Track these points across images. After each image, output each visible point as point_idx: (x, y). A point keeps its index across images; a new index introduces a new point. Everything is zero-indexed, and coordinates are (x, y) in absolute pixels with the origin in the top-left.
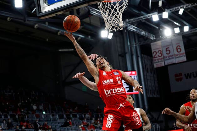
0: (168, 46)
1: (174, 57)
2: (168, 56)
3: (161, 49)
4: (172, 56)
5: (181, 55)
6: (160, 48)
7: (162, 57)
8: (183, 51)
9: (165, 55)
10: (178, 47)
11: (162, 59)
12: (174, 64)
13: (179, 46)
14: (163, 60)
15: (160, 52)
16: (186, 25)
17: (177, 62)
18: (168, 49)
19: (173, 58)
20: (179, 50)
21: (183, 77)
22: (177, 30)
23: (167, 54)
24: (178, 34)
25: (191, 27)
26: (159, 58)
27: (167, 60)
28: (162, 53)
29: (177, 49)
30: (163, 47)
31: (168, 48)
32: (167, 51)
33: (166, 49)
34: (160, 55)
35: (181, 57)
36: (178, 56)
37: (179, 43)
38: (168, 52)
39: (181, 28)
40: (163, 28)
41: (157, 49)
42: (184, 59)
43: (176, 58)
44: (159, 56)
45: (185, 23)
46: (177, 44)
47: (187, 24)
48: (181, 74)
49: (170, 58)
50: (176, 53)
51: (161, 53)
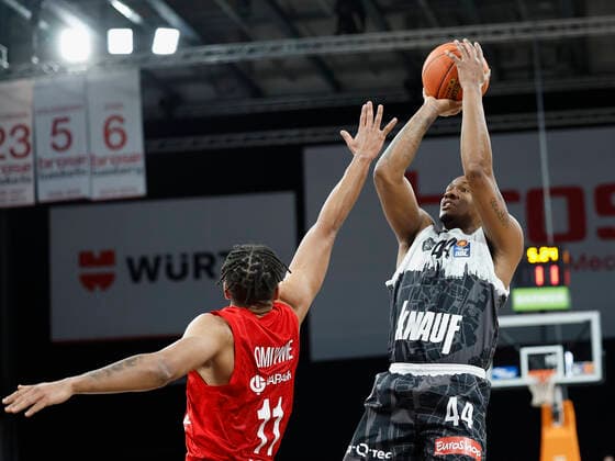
0: (64, 109)
1: (85, 166)
2: (59, 162)
3: (28, 122)
4: (80, 160)
5: (122, 166)
6: (25, 115)
7: (30, 159)
8: (136, 144)
9: (45, 151)
10: (114, 124)
11: (25, 168)
12: (84, 202)
13: (121, 120)
14: (30, 174)
15: (20, 133)
16: (167, 25)
17: (96, 195)
18: (61, 126)
19: (79, 172)
20: (115, 139)
21: (121, 270)
22: (121, 41)
23: (55, 147)
24: (123, 60)
25: (191, 34)
26: (10, 161)
27: (52, 176)
28: (30, 139)
29: (107, 134)
30: (39, 112)
31: (66, 120)
32: (55, 132)
33: (56, 122)
34: (21, 149)
35: (124, 171)
36: (109, 166)
37: (119, 106)
38: (61, 140)
39: (143, 35)
40: (54, 19)
41: (9, 117)
42: (136, 184)
43: (93, 173)
44: (13, 153)
45: (165, 12)
46: (108, 107)
47: (172, 18)
48: (108, 258)
49: (69, 168)
50: (100, 150)
51: (24, 140)
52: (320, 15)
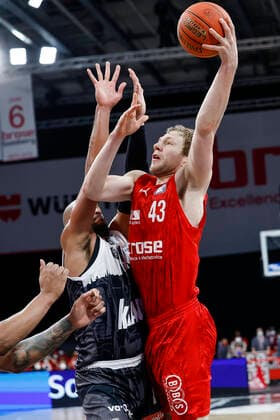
5: (22, 138)
8: (30, 124)
10: (16, 111)
13: (20, 108)
16: (48, 44)
17: (6, 159)
20: (17, 121)
21: (24, 207)
24: (21, 69)
25: (65, 51)
29: (11, 117)
35: (23, 142)
36: (13, 139)
37: (18, 99)
39: (33, 52)
42: (32, 150)
43: (3, 144)
45: (46, 35)
46: (12, 100)
47: (52, 40)
50: (8, 129)
52: (149, 35)
